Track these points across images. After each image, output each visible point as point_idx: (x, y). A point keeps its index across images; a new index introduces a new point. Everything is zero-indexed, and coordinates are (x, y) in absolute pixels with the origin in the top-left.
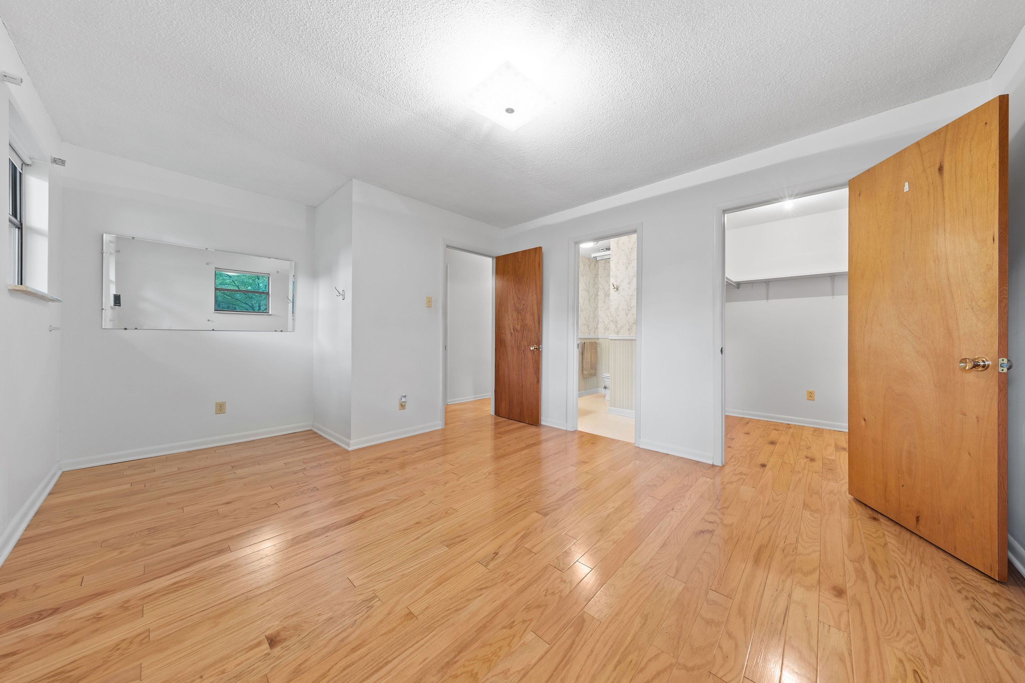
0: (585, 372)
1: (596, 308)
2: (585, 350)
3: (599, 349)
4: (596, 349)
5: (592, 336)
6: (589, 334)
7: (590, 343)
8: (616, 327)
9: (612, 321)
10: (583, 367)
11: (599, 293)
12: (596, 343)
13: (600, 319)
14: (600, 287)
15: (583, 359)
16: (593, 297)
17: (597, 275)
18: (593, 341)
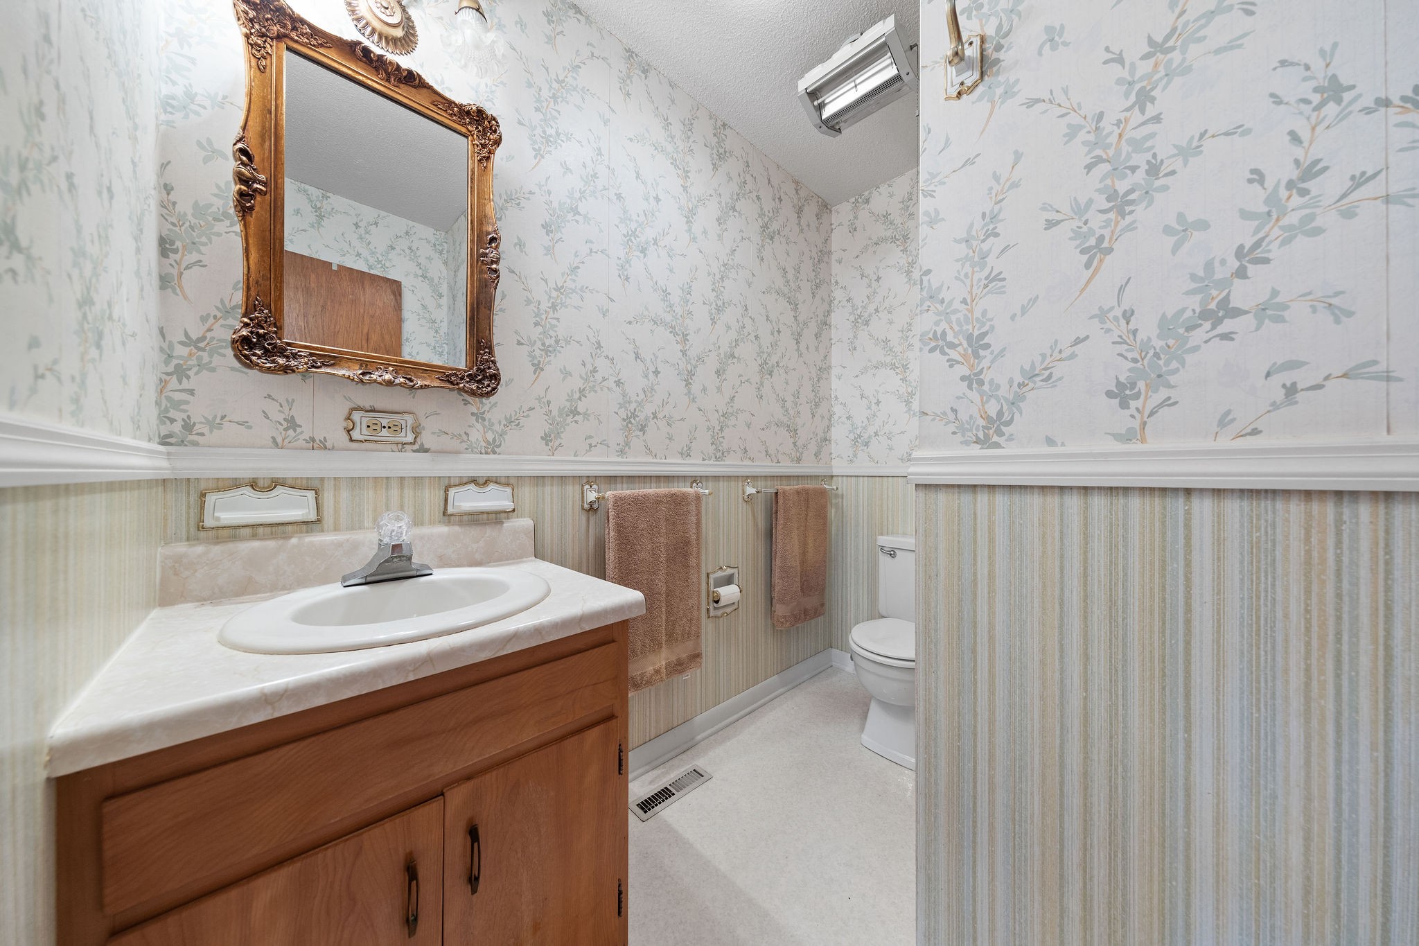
0: (780, 610)
1: (824, 370)
2: (781, 522)
3: (832, 513)
4: (822, 515)
5: (809, 467)
6: (799, 460)
7: (798, 492)
8: (974, 380)
9: (938, 342)
10: (770, 587)
11: (835, 318)
12: (822, 493)
13: (838, 409)
14: (838, 294)
15: (770, 556)
16: (813, 327)
17: (824, 255)
18: (811, 485)
